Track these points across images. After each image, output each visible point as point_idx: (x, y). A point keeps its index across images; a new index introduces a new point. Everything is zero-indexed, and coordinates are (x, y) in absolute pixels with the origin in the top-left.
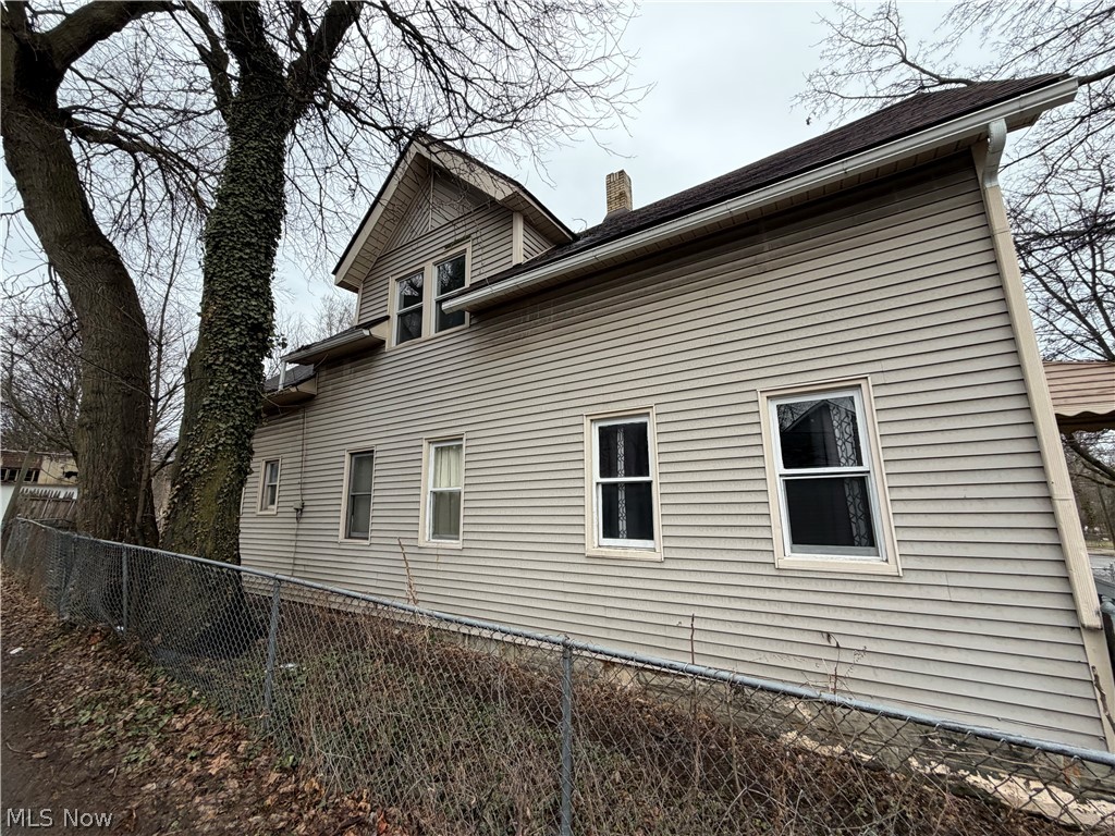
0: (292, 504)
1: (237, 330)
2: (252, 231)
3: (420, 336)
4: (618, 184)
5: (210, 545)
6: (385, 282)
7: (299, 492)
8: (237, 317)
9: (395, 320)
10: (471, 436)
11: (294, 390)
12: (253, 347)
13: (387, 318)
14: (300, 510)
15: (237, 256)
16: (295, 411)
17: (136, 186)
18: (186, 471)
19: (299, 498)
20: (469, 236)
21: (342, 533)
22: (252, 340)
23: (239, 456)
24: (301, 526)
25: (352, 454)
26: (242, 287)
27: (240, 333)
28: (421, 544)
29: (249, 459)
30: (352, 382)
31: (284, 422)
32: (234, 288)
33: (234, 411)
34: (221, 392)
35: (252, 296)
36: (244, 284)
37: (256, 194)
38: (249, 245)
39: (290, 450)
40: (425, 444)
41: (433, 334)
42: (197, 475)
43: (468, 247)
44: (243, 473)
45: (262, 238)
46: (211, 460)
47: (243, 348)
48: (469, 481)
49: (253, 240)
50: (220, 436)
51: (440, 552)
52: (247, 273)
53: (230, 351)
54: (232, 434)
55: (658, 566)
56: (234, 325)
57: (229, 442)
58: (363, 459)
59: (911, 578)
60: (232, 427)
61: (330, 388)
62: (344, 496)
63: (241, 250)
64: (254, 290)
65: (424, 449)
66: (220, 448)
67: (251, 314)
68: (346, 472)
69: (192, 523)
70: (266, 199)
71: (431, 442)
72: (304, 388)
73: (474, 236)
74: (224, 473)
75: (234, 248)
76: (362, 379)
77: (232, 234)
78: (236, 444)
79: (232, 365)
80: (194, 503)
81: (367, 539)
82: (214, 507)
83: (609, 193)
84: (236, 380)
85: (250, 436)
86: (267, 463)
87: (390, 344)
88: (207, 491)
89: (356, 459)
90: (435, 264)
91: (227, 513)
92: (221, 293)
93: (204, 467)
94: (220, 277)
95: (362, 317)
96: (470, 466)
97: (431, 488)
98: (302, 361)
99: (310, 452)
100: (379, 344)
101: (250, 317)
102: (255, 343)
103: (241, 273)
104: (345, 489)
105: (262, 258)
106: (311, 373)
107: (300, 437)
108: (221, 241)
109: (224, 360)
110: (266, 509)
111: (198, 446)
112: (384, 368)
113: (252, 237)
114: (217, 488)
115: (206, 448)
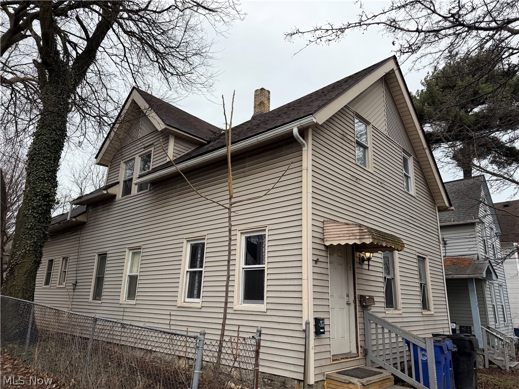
0: (71, 281)
1: (38, 198)
2: (48, 151)
3: (130, 194)
4: (262, 95)
5: (20, 295)
6: (119, 163)
7: (75, 275)
8: (38, 192)
9: (122, 184)
10: (145, 247)
11: (74, 220)
12: (44, 205)
13: (118, 183)
14: (75, 285)
15: (41, 163)
16: (77, 230)
17: (12, 98)
18: (13, 262)
19: (75, 278)
20: (153, 144)
21: (91, 297)
22: (44, 201)
23: (36, 256)
24: (75, 294)
25: (99, 255)
26: (42, 178)
27: (39, 199)
28: (121, 302)
29: (41, 258)
30: (102, 216)
31: (72, 236)
32: (38, 179)
33: (34, 235)
34: (29, 227)
35: (46, 181)
36: (42, 177)
37: (51, 132)
38: (46, 157)
39: (73, 252)
40: (127, 250)
41: (136, 193)
42: (17, 264)
43: (152, 149)
44: (38, 263)
45: (53, 153)
46: (23, 257)
47: (40, 206)
48: (142, 270)
49: (48, 155)
50: (27, 247)
51: (128, 306)
52: (44, 171)
53: (34, 208)
54: (33, 245)
55: (199, 310)
56: (37, 196)
57: (31, 249)
58: (103, 257)
59: (269, 313)
60: (33, 242)
61: (92, 218)
62: (94, 277)
63: (42, 161)
64: (47, 179)
65: (127, 253)
66: (27, 252)
67: (45, 190)
68: (96, 264)
69: (14, 285)
70: (56, 134)
71: (130, 249)
72: (80, 219)
73: (155, 144)
74: (28, 264)
75: (40, 160)
76: (106, 215)
77: (39, 154)
78: (35, 250)
79: (34, 214)
80: (15, 276)
81: (100, 300)
82: (23, 278)
83: (255, 101)
84: (36, 221)
85: (41, 247)
86: (63, 258)
87: (118, 196)
88: (21, 271)
89: (101, 257)
90: (140, 156)
91: (29, 281)
92: (32, 182)
93: (20, 260)
94: (33, 174)
95: (109, 181)
96: (143, 262)
97: (128, 274)
98: (81, 204)
99: (82, 253)
100: (114, 196)
101: (44, 192)
102: (45, 203)
103: (42, 171)
104: (94, 274)
105: (52, 162)
106: (85, 210)
107: (78, 245)
108: (34, 157)
109: (32, 212)
110: (62, 284)
111: (18, 251)
112: (116, 209)
113: (48, 154)
114: (25, 270)
115: (21, 252)
